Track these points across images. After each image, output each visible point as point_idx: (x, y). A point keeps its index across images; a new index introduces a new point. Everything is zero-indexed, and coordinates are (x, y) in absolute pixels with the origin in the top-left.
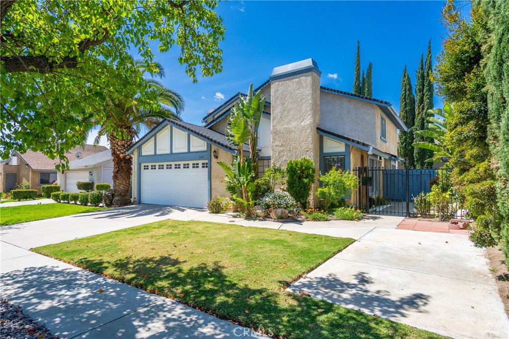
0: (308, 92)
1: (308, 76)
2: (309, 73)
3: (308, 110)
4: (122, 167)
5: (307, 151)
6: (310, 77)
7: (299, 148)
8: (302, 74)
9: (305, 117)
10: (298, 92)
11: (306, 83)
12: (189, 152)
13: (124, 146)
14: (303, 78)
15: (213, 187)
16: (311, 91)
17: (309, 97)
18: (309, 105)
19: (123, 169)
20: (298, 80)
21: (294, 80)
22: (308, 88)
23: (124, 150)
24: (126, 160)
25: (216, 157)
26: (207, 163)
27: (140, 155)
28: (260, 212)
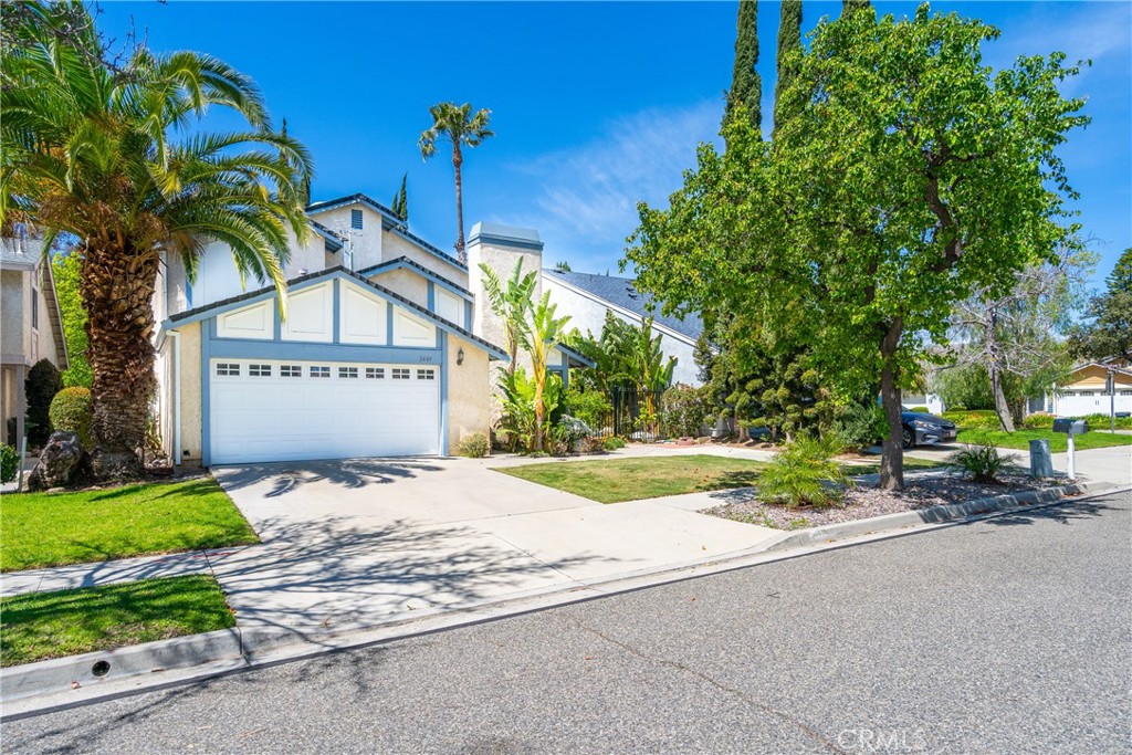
1: (537, 255)
2: (537, 252)
11: (533, 263)
25: (459, 362)
26: (432, 372)
27: (212, 335)
28: (563, 447)
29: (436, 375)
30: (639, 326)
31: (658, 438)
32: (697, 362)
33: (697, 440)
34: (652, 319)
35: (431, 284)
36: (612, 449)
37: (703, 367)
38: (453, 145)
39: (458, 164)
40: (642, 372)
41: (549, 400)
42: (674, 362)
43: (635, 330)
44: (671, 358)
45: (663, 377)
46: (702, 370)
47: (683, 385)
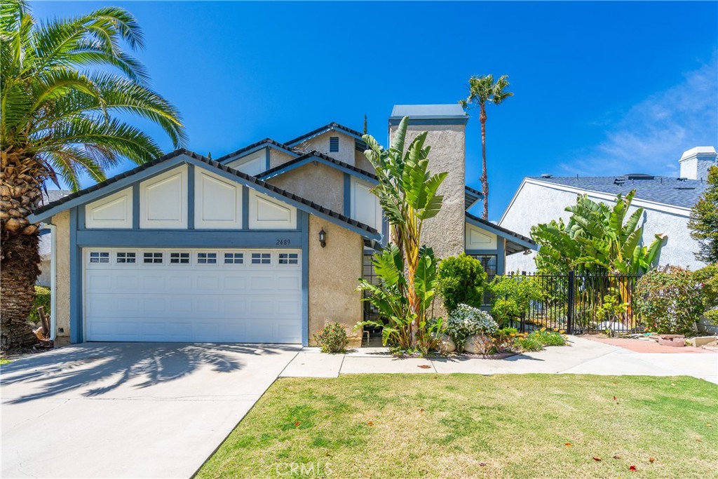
0: (457, 155)
1: (459, 131)
2: (460, 126)
3: (457, 182)
4: (14, 253)
5: (455, 245)
6: (462, 132)
7: (442, 240)
8: (448, 126)
9: (453, 193)
10: (440, 151)
11: (454, 140)
12: (246, 229)
13: (20, 199)
14: (450, 132)
15: (313, 301)
16: (462, 155)
17: (460, 163)
18: (459, 175)
19: (18, 258)
20: (440, 132)
21: (435, 132)
22: (458, 149)
23: (21, 210)
24: (27, 235)
25: (324, 244)
26: (296, 256)
27: (81, 227)
28: (447, 345)
29: (300, 259)
30: (611, 206)
31: (633, 331)
32: (695, 236)
33: (693, 340)
34: (631, 194)
35: (347, 177)
36: (533, 349)
37: (707, 242)
38: (480, 109)
39: (483, 121)
40: (614, 254)
41: (424, 286)
42: (661, 241)
43: (605, 209)
44: (657, 236)
45: (646, 260)
46: (704, 246)
47: (673, 268)
